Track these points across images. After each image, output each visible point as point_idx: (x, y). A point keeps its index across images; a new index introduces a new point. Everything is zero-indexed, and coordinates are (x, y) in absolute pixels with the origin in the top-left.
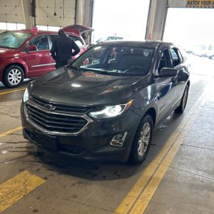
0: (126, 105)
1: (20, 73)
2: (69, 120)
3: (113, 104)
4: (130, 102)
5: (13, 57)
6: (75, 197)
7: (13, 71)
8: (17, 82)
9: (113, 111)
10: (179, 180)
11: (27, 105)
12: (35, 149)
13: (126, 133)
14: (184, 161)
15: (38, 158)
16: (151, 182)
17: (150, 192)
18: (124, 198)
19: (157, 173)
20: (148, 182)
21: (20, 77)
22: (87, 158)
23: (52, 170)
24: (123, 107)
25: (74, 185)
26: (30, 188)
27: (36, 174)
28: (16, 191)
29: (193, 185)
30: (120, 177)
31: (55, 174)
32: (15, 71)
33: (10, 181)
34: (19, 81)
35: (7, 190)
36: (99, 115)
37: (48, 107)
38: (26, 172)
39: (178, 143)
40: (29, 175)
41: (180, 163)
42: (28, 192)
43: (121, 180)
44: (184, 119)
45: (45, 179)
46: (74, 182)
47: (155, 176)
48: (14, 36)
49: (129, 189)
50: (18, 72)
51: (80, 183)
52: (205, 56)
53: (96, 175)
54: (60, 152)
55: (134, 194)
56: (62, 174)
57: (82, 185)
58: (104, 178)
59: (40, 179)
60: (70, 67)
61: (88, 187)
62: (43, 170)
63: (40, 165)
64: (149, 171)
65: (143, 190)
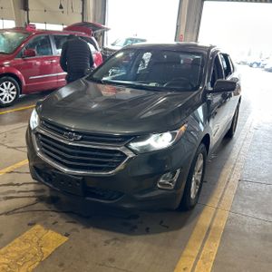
0: (178, 132)
1: (14, 87)
2: (100, 154)
3: (161, 131)
4: (183, 128)
5: (3, 66)
6: (112, 260)
7: (4, 84)
8: (10, 99)
9: (161, 141)
10: (247, 230)
11: (37, 134)
12: (47, 194)
13: (178, 171)
14: (247, 203)
15: (52, 206)
16: (210, 234)
17: (212, 248)
18: (179, 258)
19: (215, 220)
20: (207, 234)
21: (15, 93)
22: (127, 206)
23: (75, 223)
24: (174, 135)
25: (107, 242)
26: (48, 250)
27: (53, 230)
28: (28, 256)
29: (266, 236)
30: (167, 228)
31: (80, 228)
32: (7, 84)
33: (17, 240)
34: (13, 98)
35: (15, 255)
36: (142, 147)
37: (70, 137)
38: (38, 226)
39: (235, 178)
40: (43, 231)
41: (242, 206)
42: (45, 256)
43: (170, 233)
44: (236, 145)
45: (67, 235)
46: (107, 238)
47: (214, 224)
48: (3, 36)
49: (184, 246)
50: (11, 86)
51: (116, 239)
52: (244, 63)
53: (135, 227)
54: (88, 198)
55: (191, 252)
56: (88, 227)
57: (118, 242)
58: (147, 231)
59: (60, 236)
60: (91, 79)
61: (128, 245)
62: (62, 222)
63: (57, 216)
64: (204, 219)
65: (202, 246)
